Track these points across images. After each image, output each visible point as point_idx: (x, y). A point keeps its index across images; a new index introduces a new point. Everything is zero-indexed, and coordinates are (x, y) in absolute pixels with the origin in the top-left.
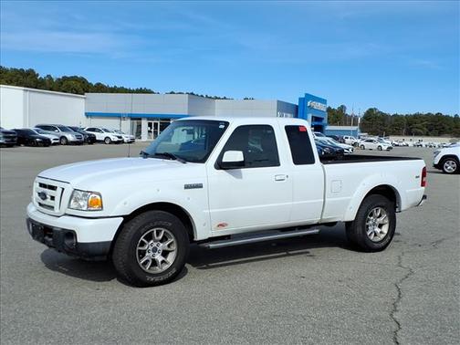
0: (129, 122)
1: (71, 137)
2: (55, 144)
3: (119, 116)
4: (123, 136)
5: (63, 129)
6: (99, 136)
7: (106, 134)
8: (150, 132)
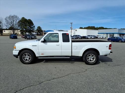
0: (106, 34)
1: (93, 37)
2: (90, 39)
3: (104, 34)
4: (104, 37)
5: (92, 36)
6: (98, 37)
7: (100, 37)
8: (110, 36)
